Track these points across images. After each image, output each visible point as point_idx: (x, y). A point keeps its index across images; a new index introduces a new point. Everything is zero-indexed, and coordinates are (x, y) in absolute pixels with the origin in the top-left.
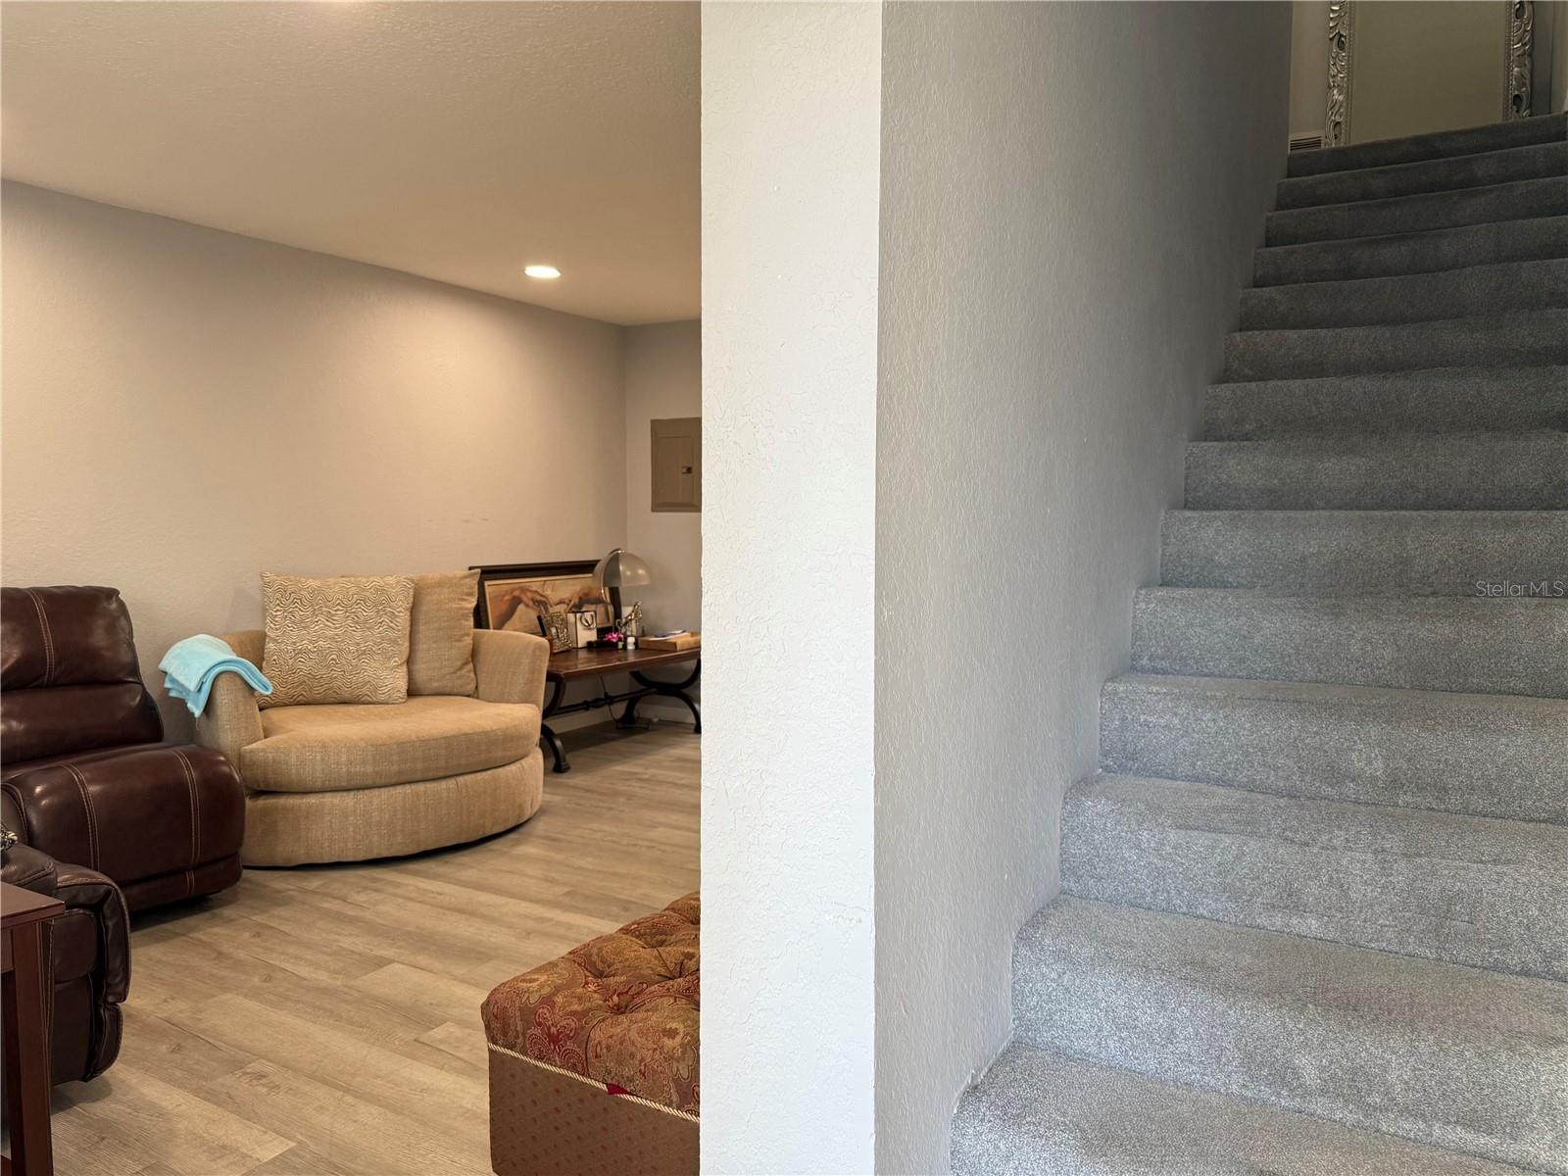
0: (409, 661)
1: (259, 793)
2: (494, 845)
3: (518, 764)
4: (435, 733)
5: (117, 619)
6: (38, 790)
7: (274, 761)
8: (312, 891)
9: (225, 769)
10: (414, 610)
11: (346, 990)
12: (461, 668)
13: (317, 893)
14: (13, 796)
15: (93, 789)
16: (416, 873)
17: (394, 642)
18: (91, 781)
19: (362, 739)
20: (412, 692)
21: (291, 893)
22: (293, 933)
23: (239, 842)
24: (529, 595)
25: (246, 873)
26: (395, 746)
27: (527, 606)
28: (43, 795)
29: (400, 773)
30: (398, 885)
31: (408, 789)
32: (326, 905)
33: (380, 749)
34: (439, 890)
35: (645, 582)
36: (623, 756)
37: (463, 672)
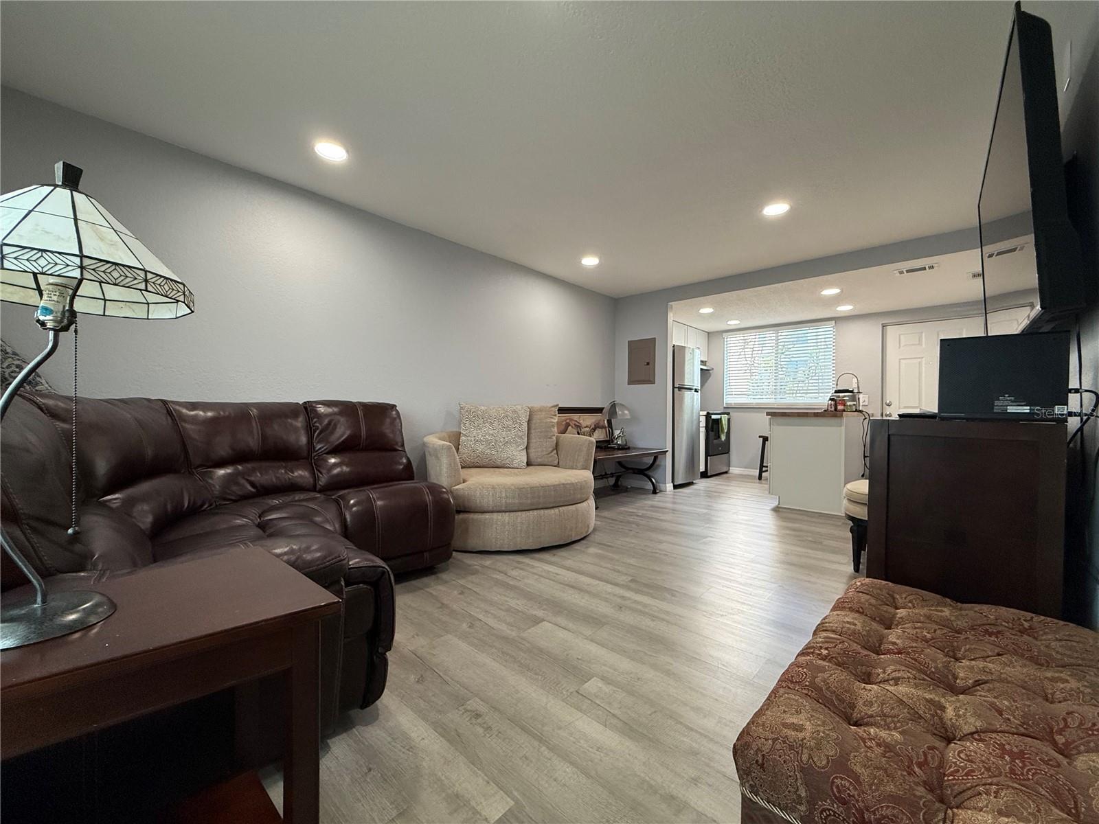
0: (527, 448)
1: (459, 512)
2: (576, 546)
3: (586, 502)
4: (548, 483)
5: (395, 419)
6: (352, 502)
7: (468, 495)
8: (486, 567)
9: (446, 496)
10: (529, 422)
11: (520, 641)
12: (551, 452)
13: (490, 568)
14: (339, 505)
15: (379, 503)
16: (540, 560)
17: (521, 437)
18: (379, 499)
19: (512, 485)
20: (529, 464)
21: (476, 567)
22: (481, 593)
23: (452, 536)
24: (574, 422)
25: (454, 554)
26: (529, 489)
27: (572, 427)
28: (354, 505)
29: (532, 504)
30: (533, 567)
31: (535, 512)
32: (495, 576)
33: (521, 491)
34: (557, 571)
35: (629, 417)
36: (622, 504)
37: (552, 454)
